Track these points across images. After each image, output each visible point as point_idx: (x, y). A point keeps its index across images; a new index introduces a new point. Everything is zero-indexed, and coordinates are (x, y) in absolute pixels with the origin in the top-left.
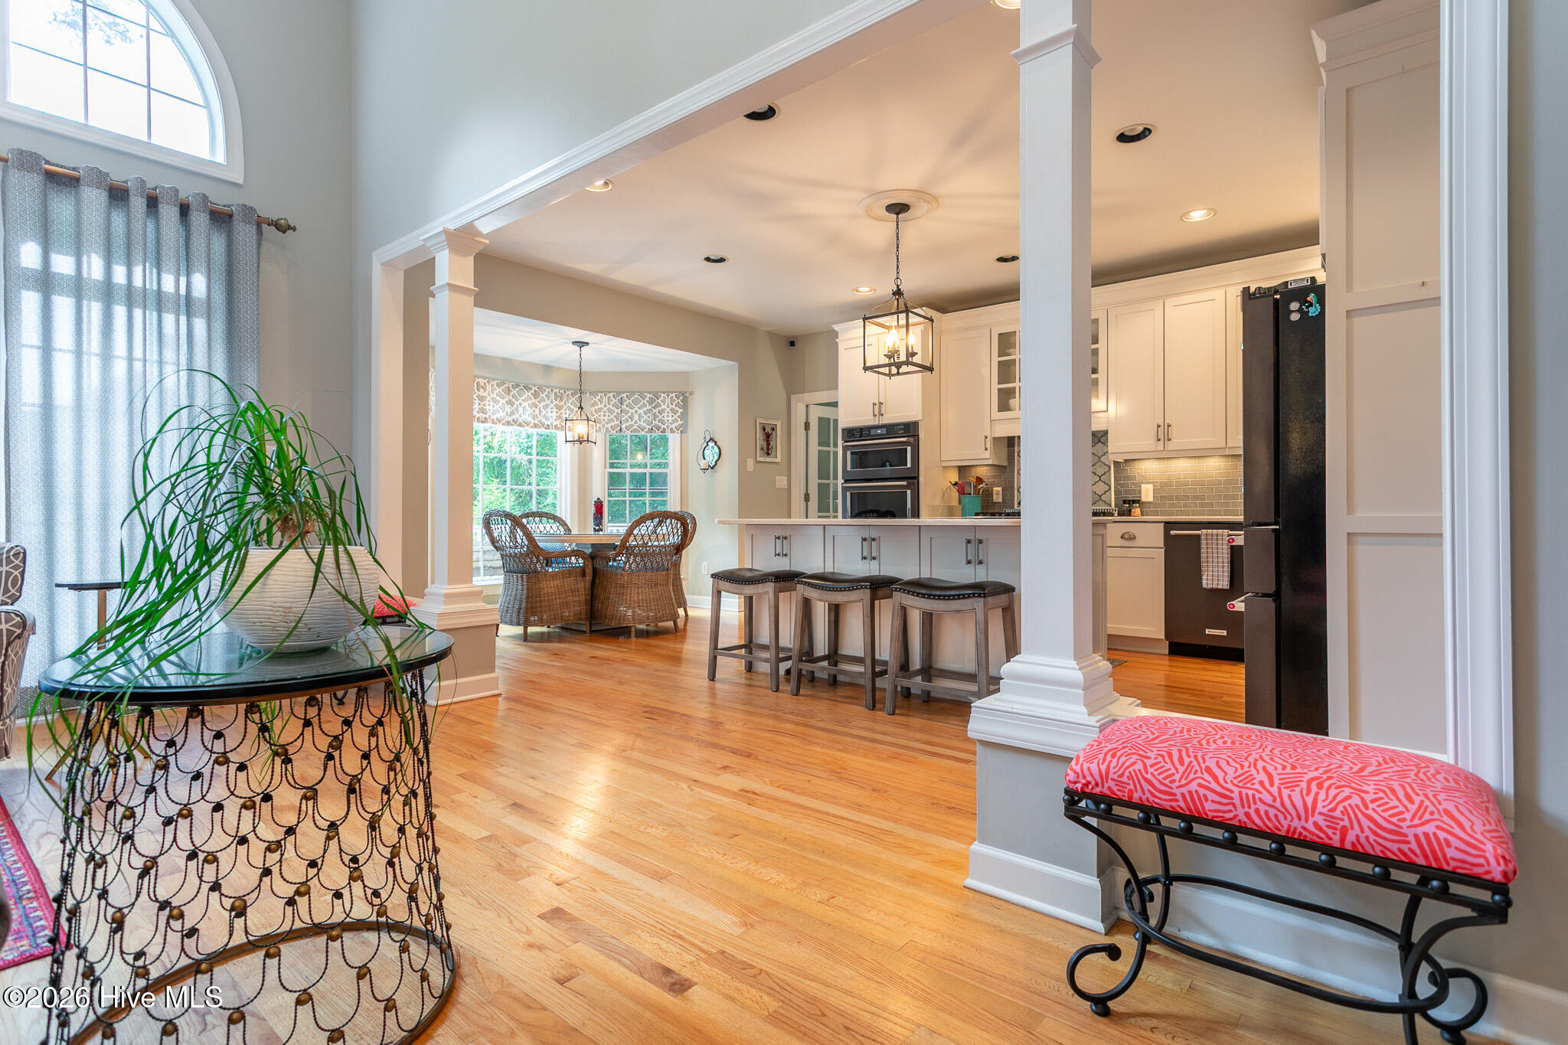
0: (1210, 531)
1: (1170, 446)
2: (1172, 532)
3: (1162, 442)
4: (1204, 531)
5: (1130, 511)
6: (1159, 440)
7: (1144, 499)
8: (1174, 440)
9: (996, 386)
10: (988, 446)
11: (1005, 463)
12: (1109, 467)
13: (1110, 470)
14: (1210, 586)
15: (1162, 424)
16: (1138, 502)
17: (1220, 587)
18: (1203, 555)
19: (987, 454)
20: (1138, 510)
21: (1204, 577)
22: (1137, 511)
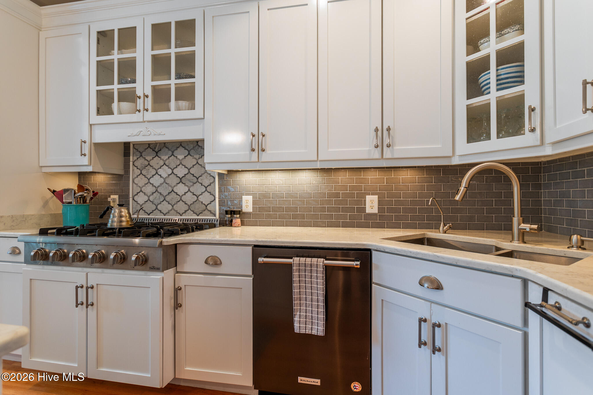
0: (303, 260)
1: (265, 157)
2: (260, 260)
3: (255, 154)
4: (296, 260)
5: (231, 221)
6: (253, 150)
7: (245, 209)
8: (268, 151)
9: (94, 88)
10: (86, 151)
11: (121, 172)
12: (214, 178)
13: (214, 181)
14: (303, 331)
15: (256, 133)
16: (239, 212)
17: (314, 332)
18: (296, 291)
19: (85, 161)
20: (239, 221)
21: (296, 319)
22: (237, 221)
